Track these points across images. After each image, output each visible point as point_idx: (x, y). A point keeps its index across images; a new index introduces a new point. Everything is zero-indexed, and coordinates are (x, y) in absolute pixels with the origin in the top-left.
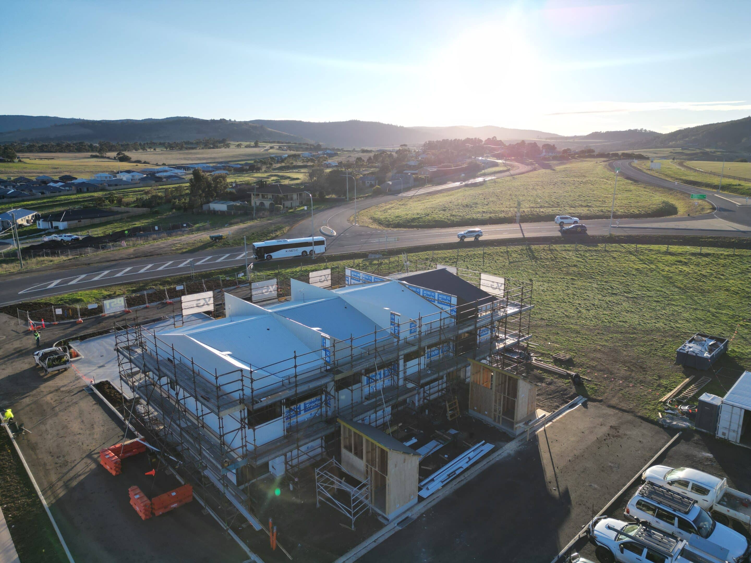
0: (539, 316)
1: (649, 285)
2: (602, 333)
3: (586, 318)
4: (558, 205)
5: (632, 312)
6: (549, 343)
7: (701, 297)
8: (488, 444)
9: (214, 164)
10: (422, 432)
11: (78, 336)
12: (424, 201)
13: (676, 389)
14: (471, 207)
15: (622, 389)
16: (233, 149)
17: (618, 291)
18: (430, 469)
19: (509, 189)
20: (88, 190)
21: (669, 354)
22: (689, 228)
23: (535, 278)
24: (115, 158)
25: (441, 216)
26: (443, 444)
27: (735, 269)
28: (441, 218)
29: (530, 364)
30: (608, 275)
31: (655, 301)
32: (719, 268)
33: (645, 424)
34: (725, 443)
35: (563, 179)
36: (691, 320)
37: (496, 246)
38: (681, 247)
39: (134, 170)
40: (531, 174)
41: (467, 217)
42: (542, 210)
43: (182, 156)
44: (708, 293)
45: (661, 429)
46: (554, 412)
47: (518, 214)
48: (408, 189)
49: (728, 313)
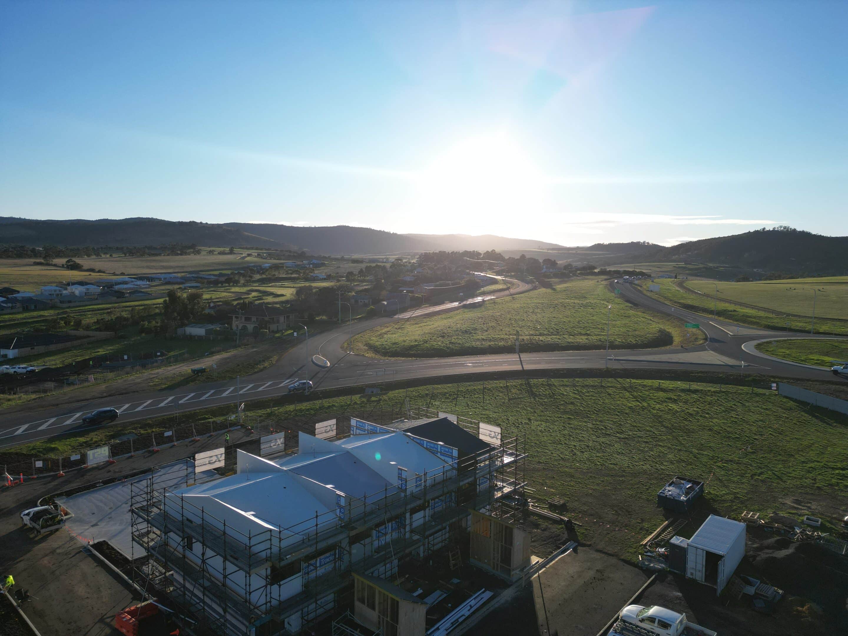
0: (537, 459)
1: (640, 425)
2: (594, 477)
3: (581, 460)
4: (558, 333)
5: (623, 453)
6: (545, 488)
7: (686, 438)
8: (488, 592)
9: (183, 274)
10: (427, 582)
11: (63, 491)
12: (421, 325)
13: (656, 532)
14: (471, 333)
15: (609, 533)
16: (204, 255)
17: (612, 431)
18: (436, 618)
19: (509, 312)
20: (35, 307)
21: (653, 497)
22: (681, 361)
23: (533, 417)
24: (63, 265)
25: (439, 343)
26: (446, 593)
27: (720, 407)
28: (440, 346)
29: (528, 510)
30: (603, 414)
31: (644, 442)
32: (705, 406)
33: (627, 567)
34: (693, 582)
35: (563, 300)
36: (675, 462)
37: (496, 379)
38: (672, 382)
39: (87, 281)
40: (532, 293)
41: (466, 345)
42: (541, 338)
43: (145, 264)
44: (693, 432)
45: (640, 571)
46: (547, 558)
47: (517, 343)
48: (404, 310)
49: (709, 454)
